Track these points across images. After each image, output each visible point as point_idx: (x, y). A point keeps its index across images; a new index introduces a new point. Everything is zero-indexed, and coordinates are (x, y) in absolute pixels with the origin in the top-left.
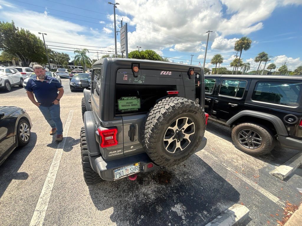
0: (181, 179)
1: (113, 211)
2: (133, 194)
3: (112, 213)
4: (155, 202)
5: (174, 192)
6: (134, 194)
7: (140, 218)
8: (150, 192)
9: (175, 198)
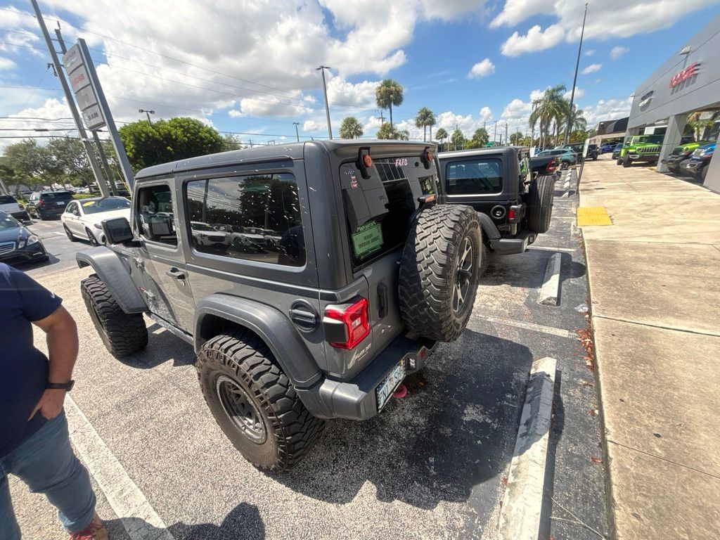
0: (440, 369)
1: (374, 486)
2: (383, 437)
3: (375, 490)
4: (432, 427)
5: (446, 394)
6: (386, 435)
7: (430, 465)
8: (409, 416)
9: (455, 401)
